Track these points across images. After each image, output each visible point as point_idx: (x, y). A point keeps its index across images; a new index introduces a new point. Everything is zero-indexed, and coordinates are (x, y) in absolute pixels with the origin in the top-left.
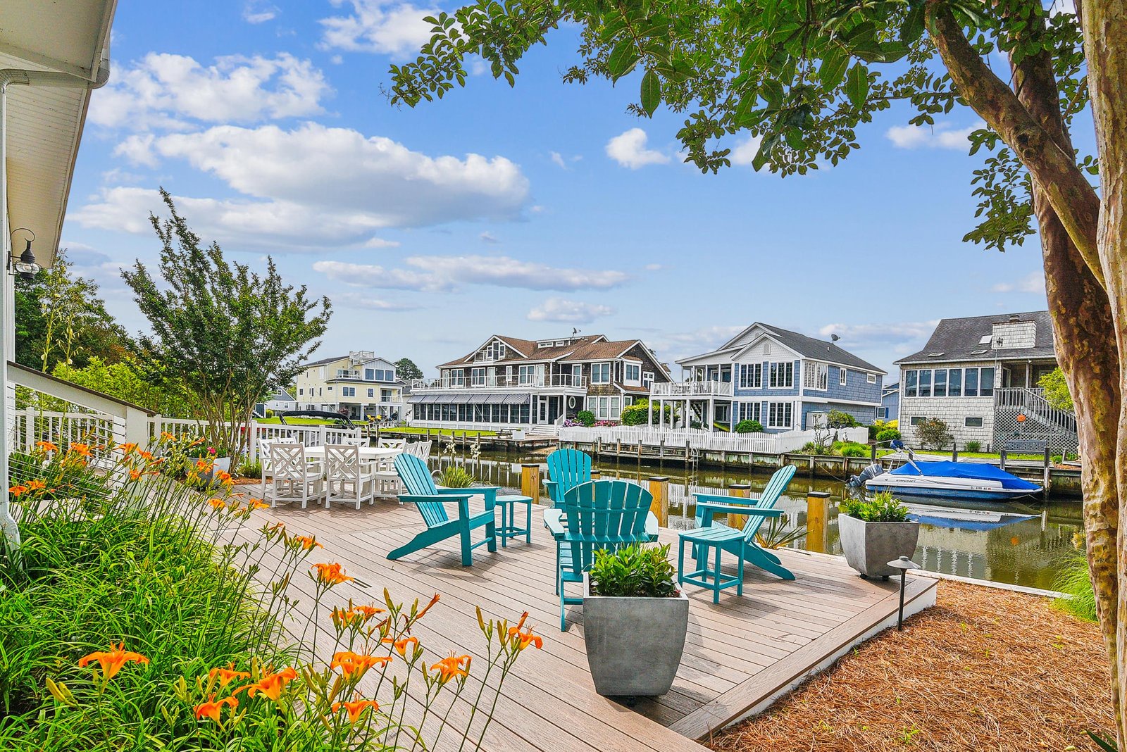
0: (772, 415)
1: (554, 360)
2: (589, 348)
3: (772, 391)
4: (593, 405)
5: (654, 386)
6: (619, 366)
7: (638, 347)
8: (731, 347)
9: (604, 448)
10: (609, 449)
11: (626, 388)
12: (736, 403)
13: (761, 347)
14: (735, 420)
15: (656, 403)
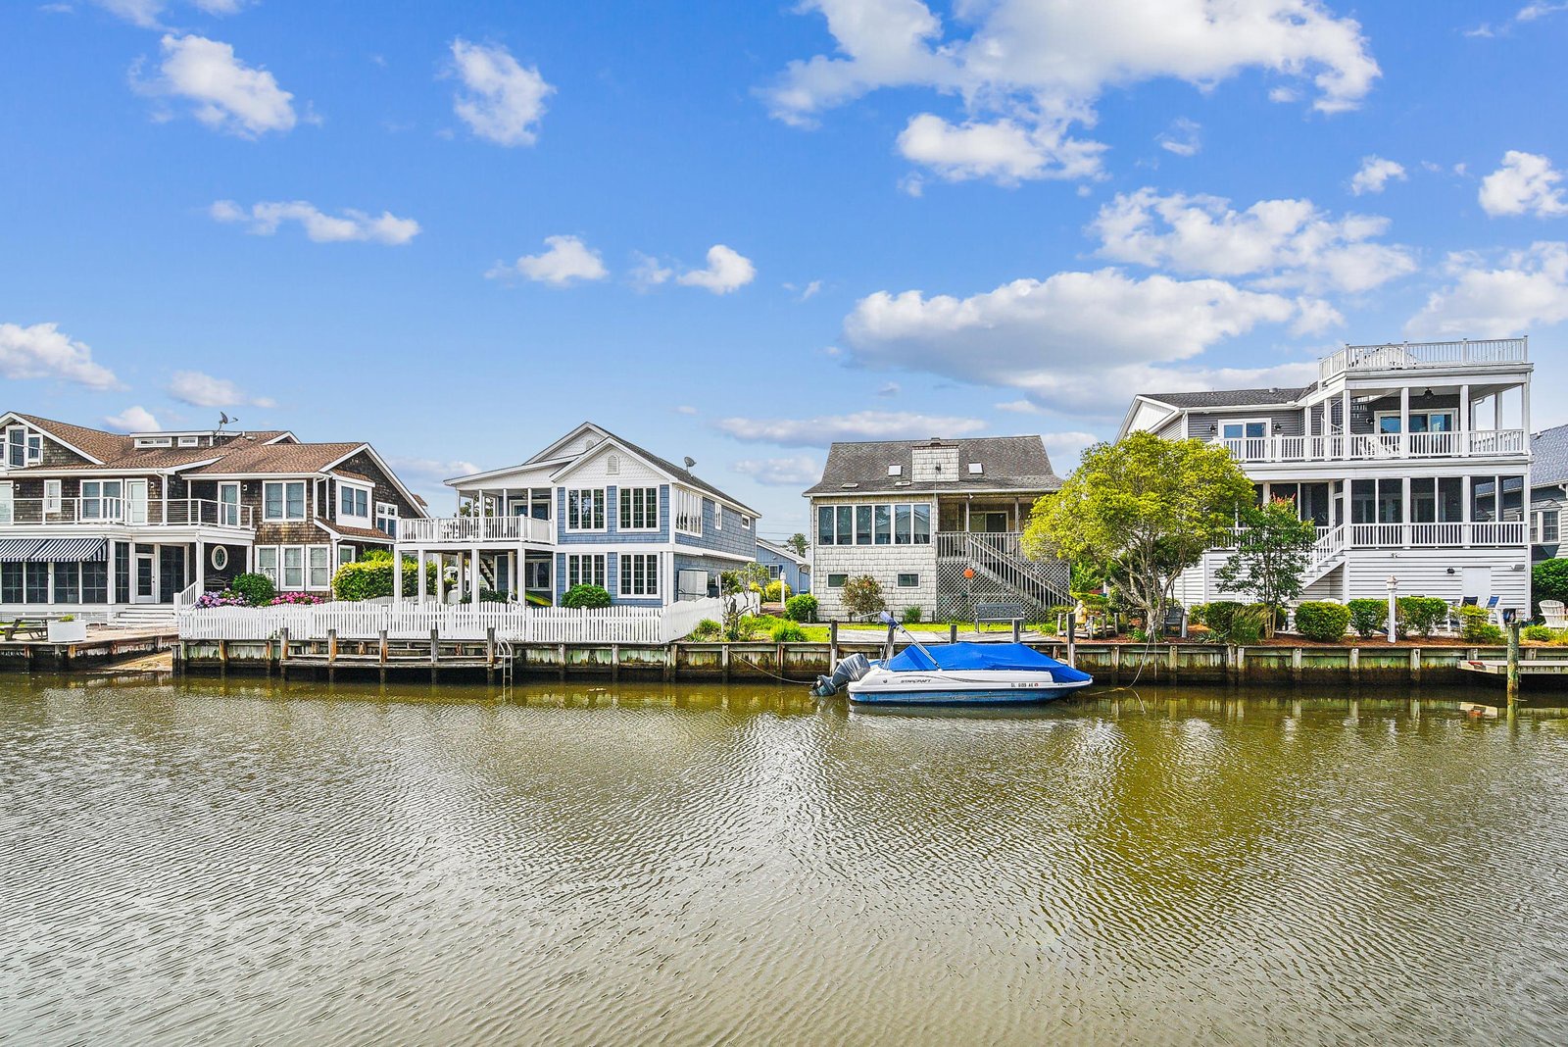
0: (626, 575)
1: (172, 471)
2: (258, 453)
3: (624, 535)
4: (272, 564)
5: (401, 525)
6: (326, 488)
7: (363, 455)
8: (551, 459)
9: (297, 650)
10: (309, 652)
11: (341, 530)
12: (561, 556)
13: (602, 463)
14: (561, 586)
15: (408, 558)
